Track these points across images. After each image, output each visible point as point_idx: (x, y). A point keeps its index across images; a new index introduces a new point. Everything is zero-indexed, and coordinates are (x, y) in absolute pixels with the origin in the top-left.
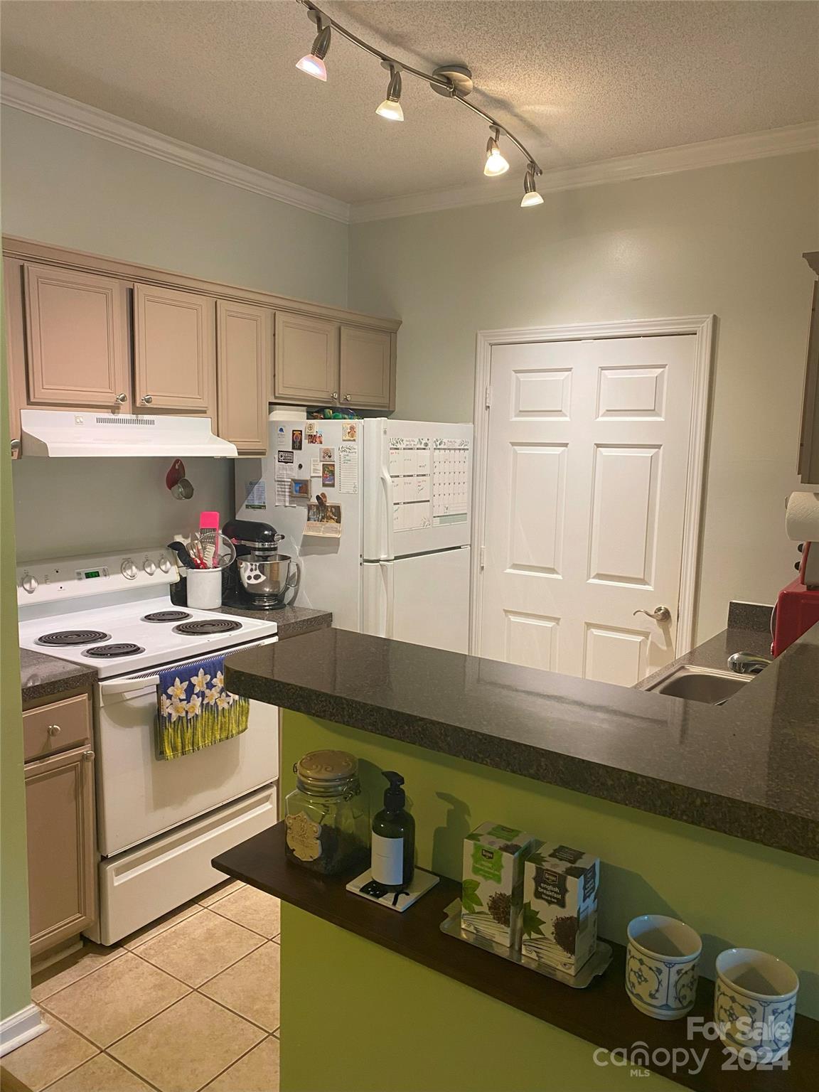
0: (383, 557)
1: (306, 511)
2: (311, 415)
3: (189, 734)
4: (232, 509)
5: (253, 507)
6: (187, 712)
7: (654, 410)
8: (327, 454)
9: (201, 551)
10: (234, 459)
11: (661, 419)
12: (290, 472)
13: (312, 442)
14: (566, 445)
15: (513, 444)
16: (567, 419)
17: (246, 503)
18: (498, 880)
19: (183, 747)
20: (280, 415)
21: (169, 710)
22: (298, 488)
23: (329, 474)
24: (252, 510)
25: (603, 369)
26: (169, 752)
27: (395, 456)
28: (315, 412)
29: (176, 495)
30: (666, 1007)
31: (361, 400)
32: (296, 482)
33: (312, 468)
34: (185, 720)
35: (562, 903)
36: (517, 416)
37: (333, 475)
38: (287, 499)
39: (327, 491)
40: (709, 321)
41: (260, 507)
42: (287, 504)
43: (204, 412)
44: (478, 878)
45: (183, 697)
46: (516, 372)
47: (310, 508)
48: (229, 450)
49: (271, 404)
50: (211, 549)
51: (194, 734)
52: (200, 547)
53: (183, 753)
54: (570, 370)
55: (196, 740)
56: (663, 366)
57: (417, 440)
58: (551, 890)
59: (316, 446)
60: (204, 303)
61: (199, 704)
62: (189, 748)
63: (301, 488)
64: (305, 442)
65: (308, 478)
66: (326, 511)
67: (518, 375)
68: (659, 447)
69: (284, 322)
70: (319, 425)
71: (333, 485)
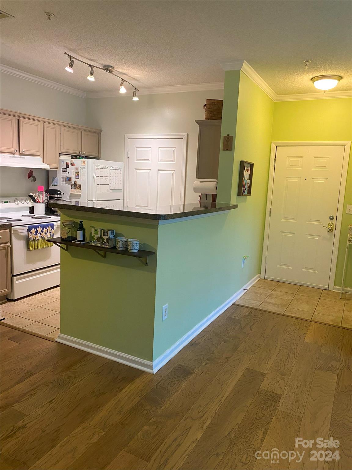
0: (94, 200)
1: (71, 186)
2: (72, 158)
3: (36, 244)
4: (48, 185)
5: (54, 185)
6: (36, 238)
7: (173, 160)
8: (77, 169)
9: (38, 198)
10: (48, 170)
11: (175, 163)
12: (66, 175)
13: (72, 165)
14: (150, 170)
15: (136, 169)
16: (150, 162)
17: (52, 184)
18: (98, 234)
19: (35, 247)
20: (63, 157)
21: (31, 236)
22: (68, 179)
23: (77, 175)
24: (54, 186)
25: (160, 147)
26: (31, 248)
27: (97, 170)
28: (74, 157)
29: (31, 180)
30: (121, 247)
31: (89, 154)
32: (67, 177)
33: (72, 173)
34: (35, 240)
35: (107, 236)
36: (137, 160)
37: (79, 175)
38: (65, 183)
39: (77, 180)
40: (186, 135)
41: (56, 185)
42: (65, 184)
43: (40, 156)
44: (95, 235)
45: (35, 233)
46: (136, 147)
47: (72, 185)
48: (47, 167)
49: (60, 154)
50: (41, 197)
51: (38, 244)
52: (38, 196)
53: (35, 249)
54: (151, 147)
55: (38, 246)
56: (175, 148)
57: (104, 166)
58: (105, 234)
59: (74, 167)
60: (40, 124)
61: (39, 236)
62: (36, 248)
63: (69, 179)
64: (70, 165)
65: (71, 176)
66: (76, 186)
67: (137, 148)
68: (174, 171)
69: (64, 130)
70: (74, 161)
71: (79, 178)
